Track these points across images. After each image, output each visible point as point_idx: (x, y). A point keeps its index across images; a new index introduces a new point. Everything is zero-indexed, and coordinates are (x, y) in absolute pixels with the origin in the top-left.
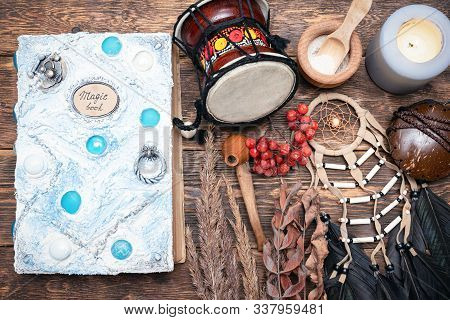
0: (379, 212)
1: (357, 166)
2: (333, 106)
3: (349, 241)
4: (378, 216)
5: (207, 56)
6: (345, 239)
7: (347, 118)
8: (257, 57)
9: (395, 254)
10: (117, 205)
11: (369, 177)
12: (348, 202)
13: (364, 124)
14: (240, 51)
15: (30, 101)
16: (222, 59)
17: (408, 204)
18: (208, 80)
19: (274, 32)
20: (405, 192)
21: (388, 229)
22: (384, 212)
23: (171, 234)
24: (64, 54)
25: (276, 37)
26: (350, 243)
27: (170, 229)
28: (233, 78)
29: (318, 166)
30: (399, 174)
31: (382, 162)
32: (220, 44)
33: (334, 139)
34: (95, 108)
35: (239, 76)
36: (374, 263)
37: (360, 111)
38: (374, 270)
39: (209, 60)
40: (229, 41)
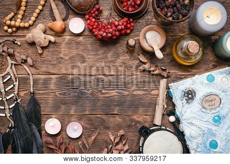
15: (184, 109)
24: (192, 87)
34: (212, 105)
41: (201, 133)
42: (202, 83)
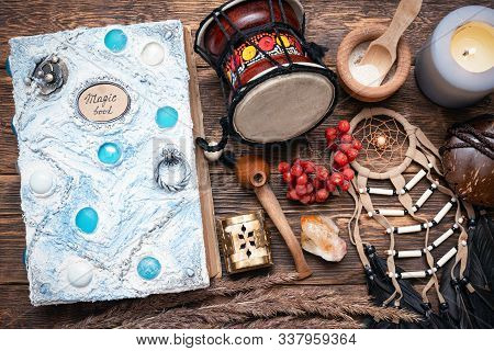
0: (430, 243)
1: (407, 191)
2: (378, 123)
3: (397, 275)
4: (430, 248)
5: (233, 67)
6: (392, 274)
7: (394, 136)
8: (290, 67)
9: (450, 290)
10: (138, 219)
11: (420, 203)
12: (396, 232)
13: (413, 143)
14: (271, 61)
15: (30, 111)
16: (251, 70)
17: (464, 234)
18: (235, 94)
19: (310, 38)
20: (461, 220)
21: (441, 263)
22: (436, 243)
23: (203, 245)
24: (63, 54)
25: (313, 44)
26: (398, 279)
27: (202, 240)
28: (263, 92)
29: (361, 191)
30: (453, 200)
31: (434, 186)
32: (248, 53)
33: (380, 160)
34: (104, 112)
35: (270, 89)
36: (426, 301)
37: (408, 127)
38: (426, 309)
39: (236, 72)
40: (259, 50)
41: (62, 183)
42: (89, 48)
